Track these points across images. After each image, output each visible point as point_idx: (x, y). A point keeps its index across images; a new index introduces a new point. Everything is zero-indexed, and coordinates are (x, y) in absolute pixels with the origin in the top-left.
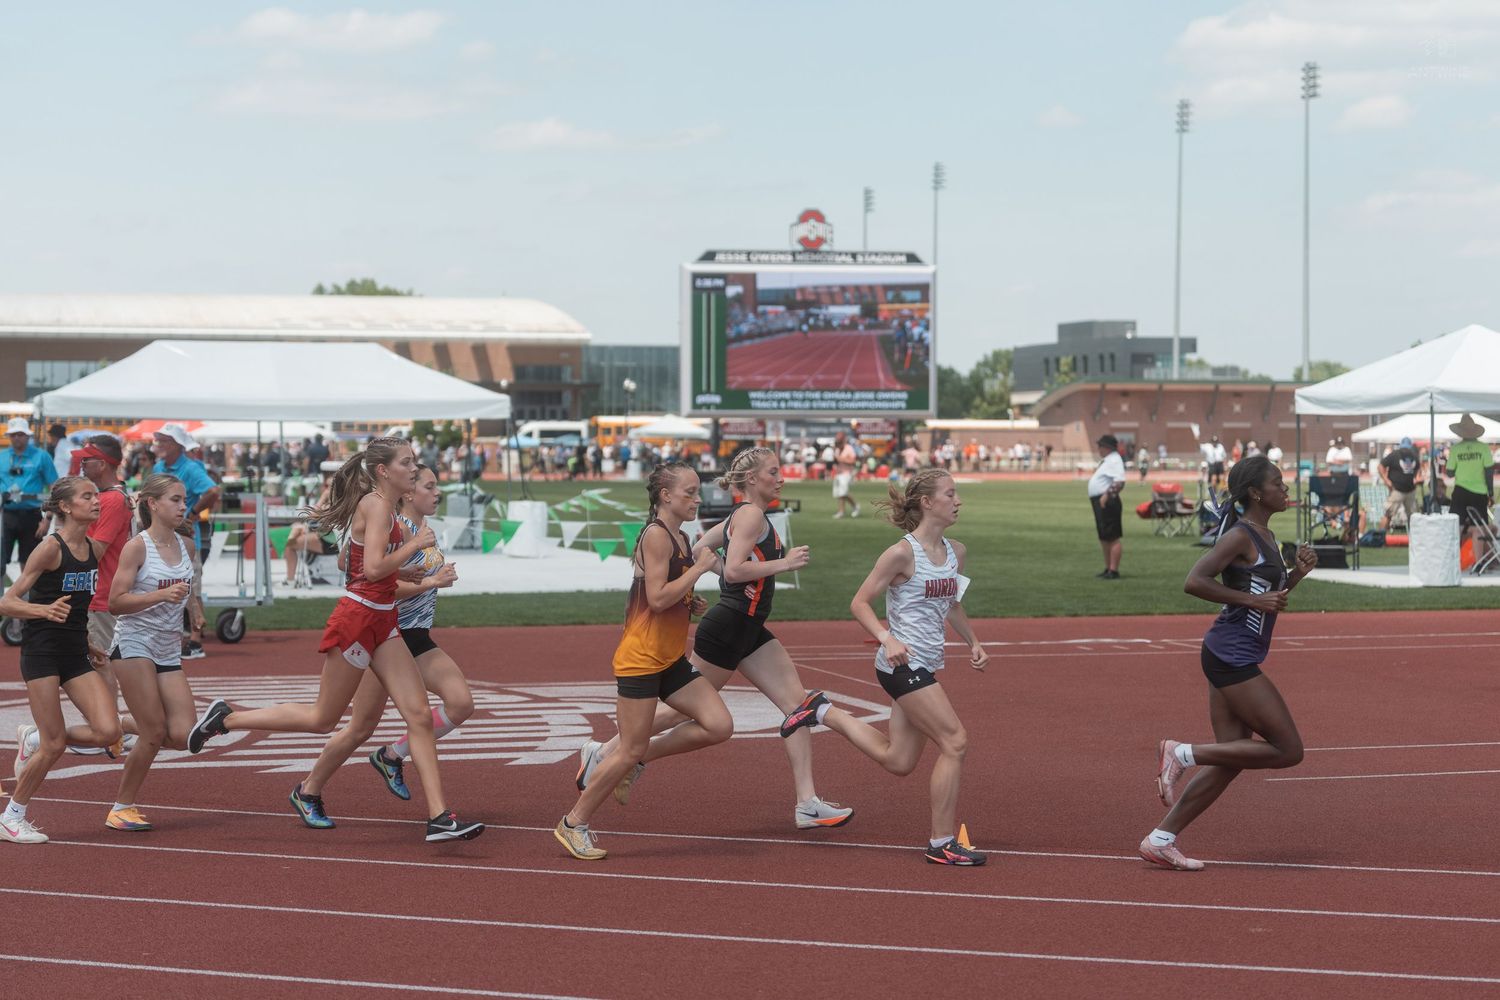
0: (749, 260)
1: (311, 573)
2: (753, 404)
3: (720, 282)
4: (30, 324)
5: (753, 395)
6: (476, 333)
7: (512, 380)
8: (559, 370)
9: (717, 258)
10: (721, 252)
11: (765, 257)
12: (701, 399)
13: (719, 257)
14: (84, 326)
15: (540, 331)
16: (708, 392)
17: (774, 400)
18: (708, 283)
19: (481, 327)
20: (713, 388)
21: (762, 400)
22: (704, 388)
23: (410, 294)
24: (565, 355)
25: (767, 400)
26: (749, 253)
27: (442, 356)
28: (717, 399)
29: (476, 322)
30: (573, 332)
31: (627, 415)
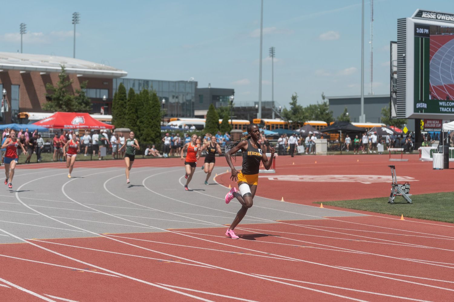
0: (437, 19)
2: (441, 108)
3: (427, 31)
5: (441, 103)
9: (423, 16)
10: (425, 11)
11: (443, 17)
12: (419, 105)
13: (424, 15)
16: (421, 101)
17: (449, 107)
18: (421, 31)
20: (423, 100)
21: (444, 107)
22: (420, 99)
25: (446, 107)
26: (437, 14)
28: (425, 106)
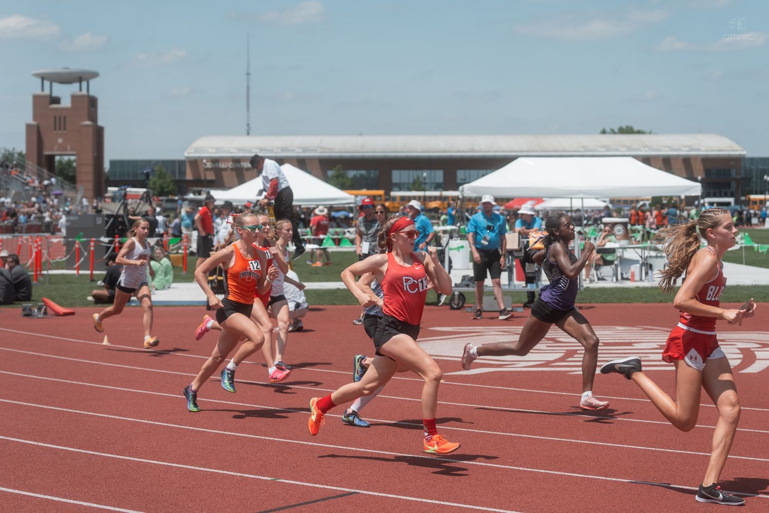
1: (597, 275)
4: (458, 152)
6: (684, 152)
7: (704, 176)
8: (729, 171)
14: (485, 152)
15: (719, 151)
19: (688, 149)
23: (650, 133)
24: (732, 163)
27: (666, 164)
29: (685, 147)
30: (737, 151)
31: (765, 194)
